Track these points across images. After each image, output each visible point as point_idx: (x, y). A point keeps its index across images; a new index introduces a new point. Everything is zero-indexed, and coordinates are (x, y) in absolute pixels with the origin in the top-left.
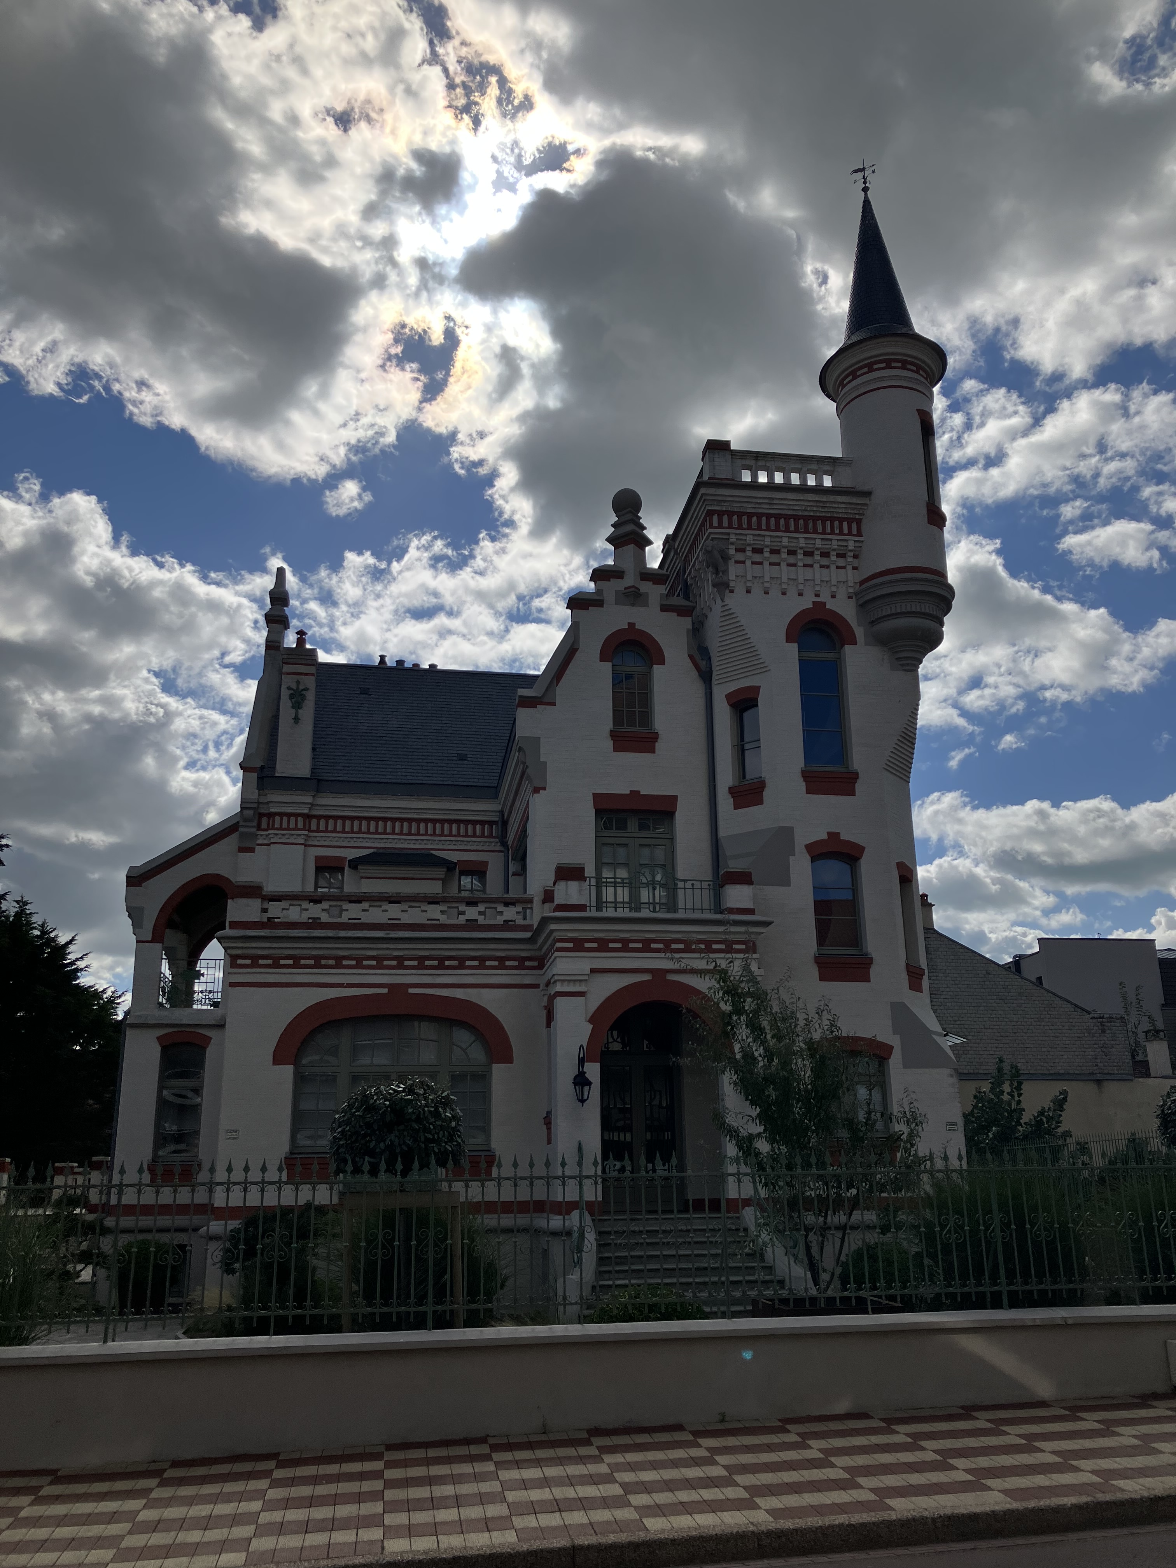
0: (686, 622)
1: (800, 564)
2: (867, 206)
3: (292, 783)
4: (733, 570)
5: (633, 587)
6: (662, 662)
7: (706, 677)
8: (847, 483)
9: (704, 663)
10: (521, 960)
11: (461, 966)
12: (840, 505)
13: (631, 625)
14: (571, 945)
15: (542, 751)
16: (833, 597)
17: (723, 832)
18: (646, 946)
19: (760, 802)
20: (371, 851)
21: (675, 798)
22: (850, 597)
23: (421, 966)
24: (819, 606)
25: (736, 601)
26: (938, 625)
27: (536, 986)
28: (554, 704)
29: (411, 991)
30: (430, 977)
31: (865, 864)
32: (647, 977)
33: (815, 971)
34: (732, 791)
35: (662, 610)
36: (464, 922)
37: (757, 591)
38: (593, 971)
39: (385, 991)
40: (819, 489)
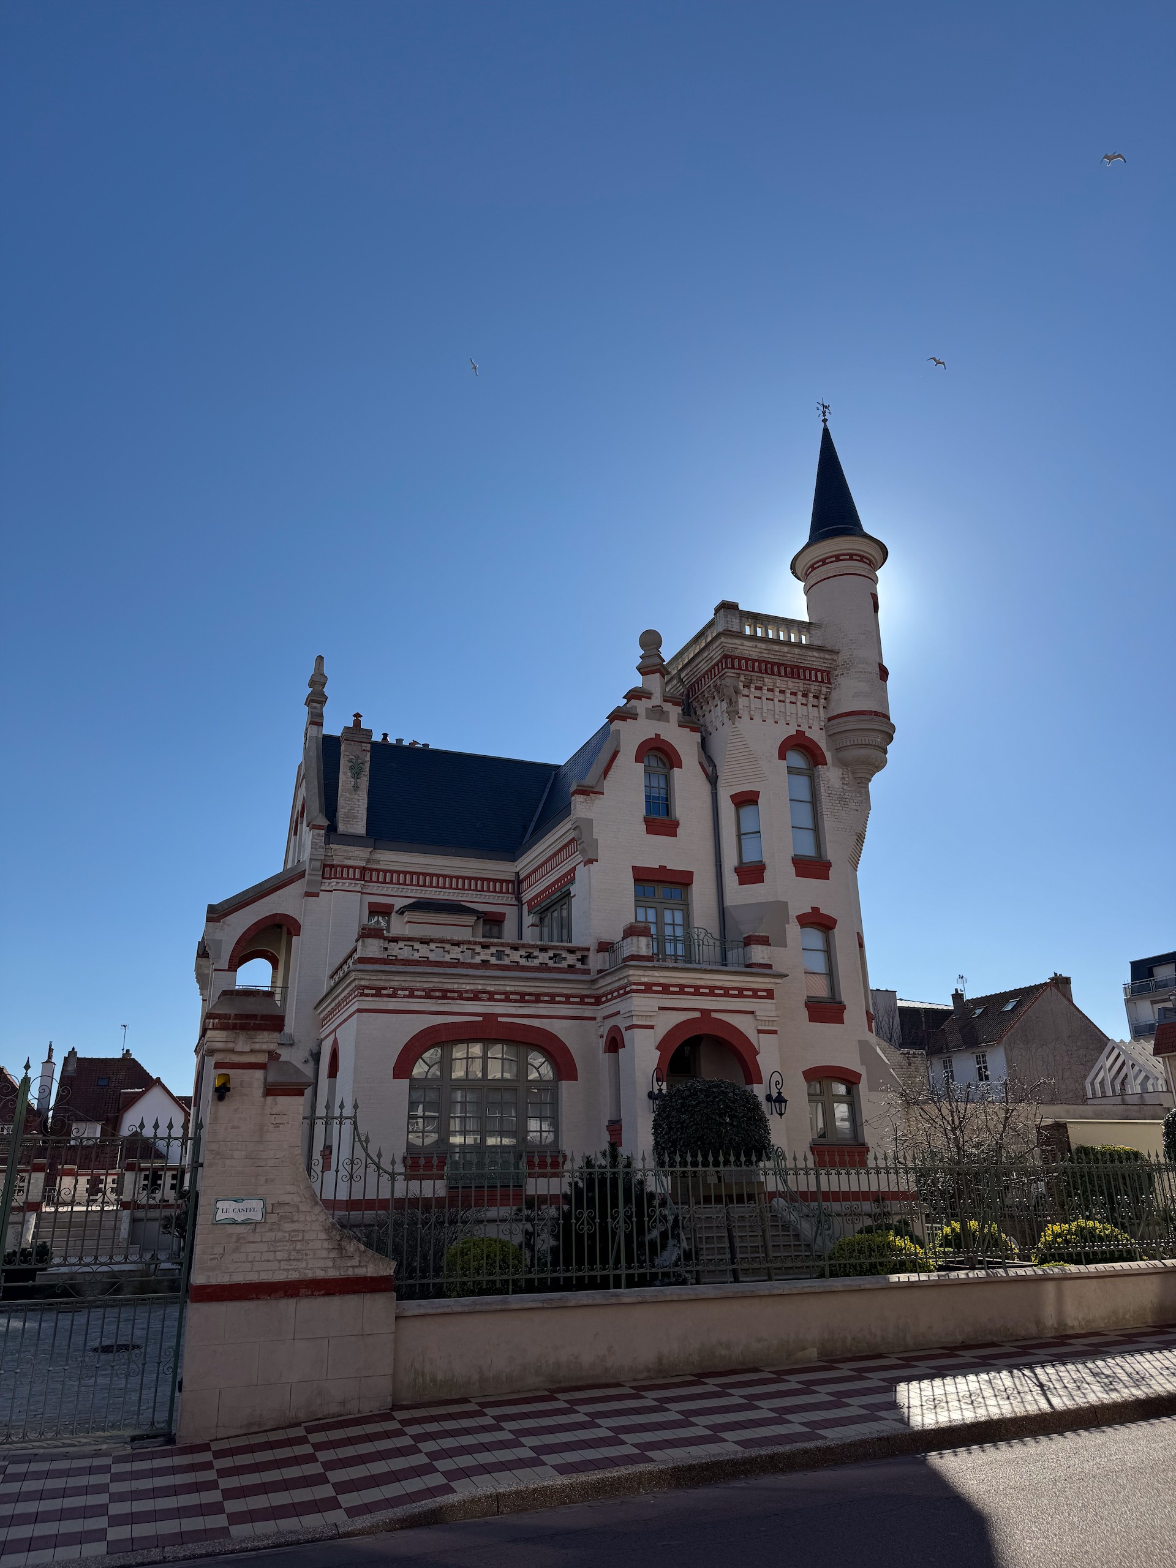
0: (697, 737)
1: (788, 701)
2: (826, 433)
3: (352, 840)
4: (742, 702)
5: (660, 706)
6: (681, 767)
7: (713, 780)
8: (817, 642)
9: (711, 768)
10: (582, 997)
11: (538, 1001)
12: (814, 660)
13: (658, 736)
14: (643, 988)
15: (594, 830)
16: (810, 727)
17: (729, 902)
18: (697, 991)
19: (761, 880)
20: (414, 900)
21: (691, 873)
22: (821, 729)
23: (507, 1000)
24: (800, 733)
25: (743, 724)
26: (881, 754)
27: (594, 1019)
28: (602, 793)
29: (500, 1019)
30: (514, 1009)
31: (837, 931)
32: (697, 1015)
33: (805, 1014)
34: (737, 870)
35: (679, 726)
36: (538, 965)
37: (758, 719)
38: (660, 1009)
39: (480, 1019)
40: (798, 645)
